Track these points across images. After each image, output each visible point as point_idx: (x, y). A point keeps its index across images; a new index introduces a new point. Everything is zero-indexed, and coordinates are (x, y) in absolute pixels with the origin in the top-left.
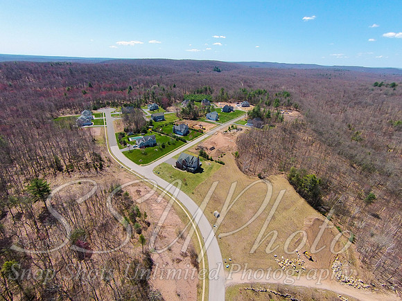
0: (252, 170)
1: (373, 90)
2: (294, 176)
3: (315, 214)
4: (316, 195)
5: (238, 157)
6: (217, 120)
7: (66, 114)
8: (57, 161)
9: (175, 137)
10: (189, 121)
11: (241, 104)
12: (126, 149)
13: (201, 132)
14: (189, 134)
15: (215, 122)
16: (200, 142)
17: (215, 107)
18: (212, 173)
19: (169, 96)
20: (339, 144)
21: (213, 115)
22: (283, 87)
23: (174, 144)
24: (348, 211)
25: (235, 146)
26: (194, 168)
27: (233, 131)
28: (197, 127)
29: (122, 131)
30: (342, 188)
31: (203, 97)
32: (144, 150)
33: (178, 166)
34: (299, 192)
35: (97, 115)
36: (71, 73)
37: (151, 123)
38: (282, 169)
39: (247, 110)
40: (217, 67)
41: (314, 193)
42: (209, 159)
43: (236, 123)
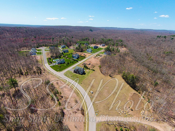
0: (107, 73)
1: (157, 39)
2: (124, 75)
3: (134, 91)
4: (134, 83)
5: (101, 68)
6: (91, 52)
7: (24, 50)
8: (21, 71)
9: (73, 59)
10: (79, 52)
11: (101, 45)
12: (52, 65)
13: (84, 57)
14: (79, 58)
15: (90, 53)
16: (84, 61)
17: (91, 47)
18: (90, 75)
19: (70, 42)
20: (143, 62)
21: (90, 50)
22: (119, 38)
23: (73, 62)
24: (147, 90)
25: (99, 63)
26: (82, 72)
27: (98, 57)
28: (83, 55)
29: (50, 57)
30: (145, 80)
31: (85, 42)
32: (59, 65)
33: (75, 72)
34: (127, 82)
35: (38, 50)
36: (26, 31)
37: (62, 54)
38: (120, 72)
39: (104, 47)
40: (91, 29)
41: (133, 82)
42: (88, 69)
43: (99, 53)
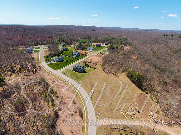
0: (110, 71)
1: (163, 37)
3: (140, 91)
5: (103, 66)
6: (93, 50)
7: (20, 48)
8: (12, 68)
9: (73, 57)
10: (80, 51)
11: (104, 44)
12: (49, 63)
16: (85, 59)
19: (71, 40)
23: (72, 60)
26: (82, 70)
27: (100, 55)
28: (84, 53)
33: (74, 70)
34: (132, 81)
35: (36, 48)
37: (62, 51)
39: (107, 46)
41: (139, 81)
42: (89, 67)
43: (102, 51)
